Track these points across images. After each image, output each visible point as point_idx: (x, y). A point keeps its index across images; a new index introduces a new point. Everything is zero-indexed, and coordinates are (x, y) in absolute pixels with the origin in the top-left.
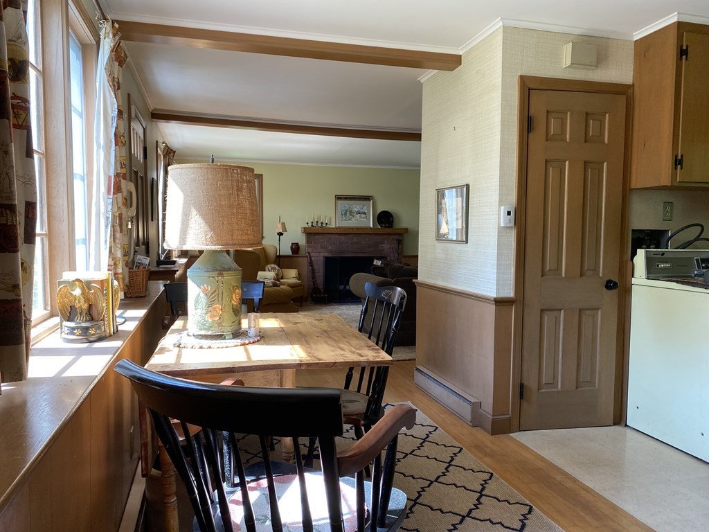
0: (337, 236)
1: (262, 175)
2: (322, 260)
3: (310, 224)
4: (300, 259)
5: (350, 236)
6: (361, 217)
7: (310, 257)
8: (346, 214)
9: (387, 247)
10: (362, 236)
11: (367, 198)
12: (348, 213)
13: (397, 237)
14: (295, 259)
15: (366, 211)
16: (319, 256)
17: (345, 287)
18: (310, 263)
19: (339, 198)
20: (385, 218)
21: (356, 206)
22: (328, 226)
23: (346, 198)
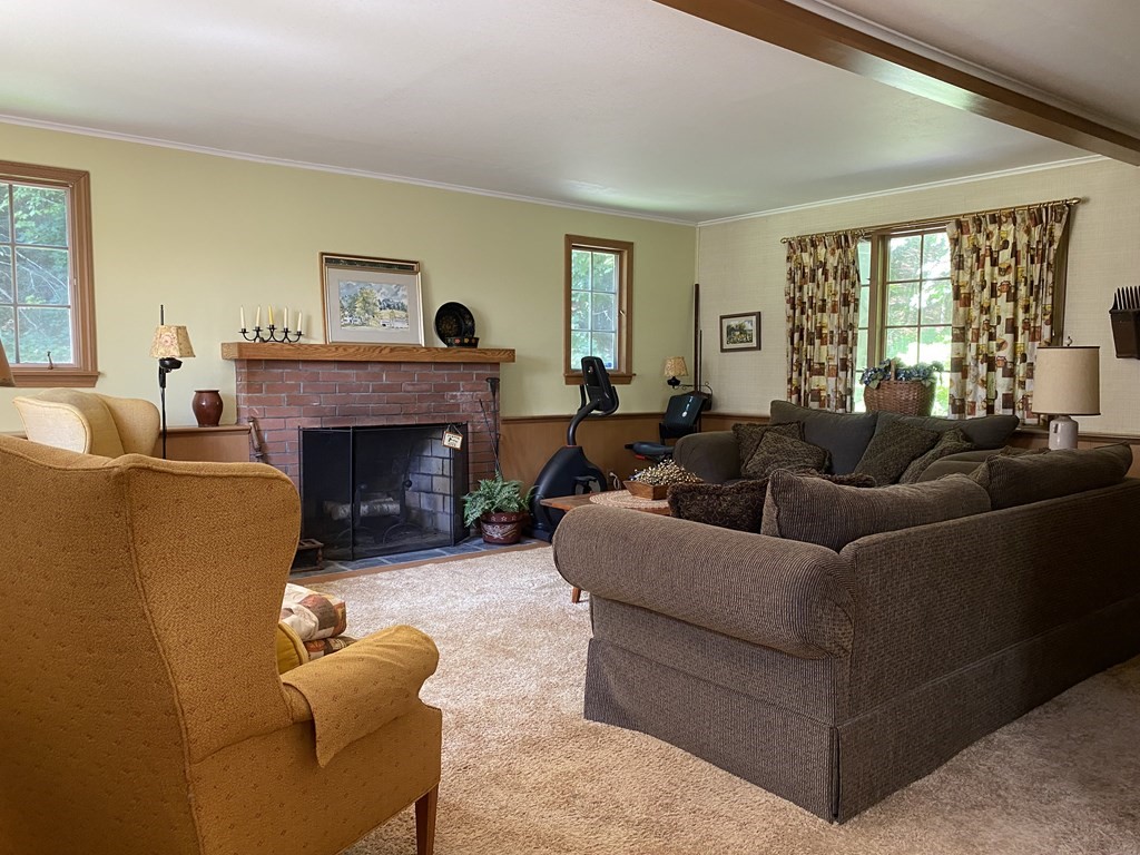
0: (335, 370)
1: (86, 174)
2: (294, 438)
3: (251, 335)
4: (224, 439)
5: (370, 368)
6: (393, 318)
7: (258, 431)
8: (352, 308)
9: (465, 398)
10: (403, 368)
11: (407, 267)
12: (357, 306)
13: (488, 372)
14: (211, 438)
15: (405, 302)
16: (286, 428)
17: (355, 510)
18: (260, 449)
19: (331, 260)
20: (455, 321)
21: (380, 287)
22: (302, 340)
23: (350, 263)
